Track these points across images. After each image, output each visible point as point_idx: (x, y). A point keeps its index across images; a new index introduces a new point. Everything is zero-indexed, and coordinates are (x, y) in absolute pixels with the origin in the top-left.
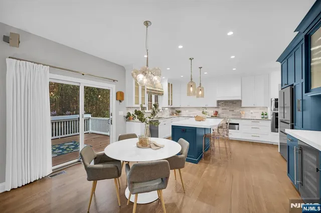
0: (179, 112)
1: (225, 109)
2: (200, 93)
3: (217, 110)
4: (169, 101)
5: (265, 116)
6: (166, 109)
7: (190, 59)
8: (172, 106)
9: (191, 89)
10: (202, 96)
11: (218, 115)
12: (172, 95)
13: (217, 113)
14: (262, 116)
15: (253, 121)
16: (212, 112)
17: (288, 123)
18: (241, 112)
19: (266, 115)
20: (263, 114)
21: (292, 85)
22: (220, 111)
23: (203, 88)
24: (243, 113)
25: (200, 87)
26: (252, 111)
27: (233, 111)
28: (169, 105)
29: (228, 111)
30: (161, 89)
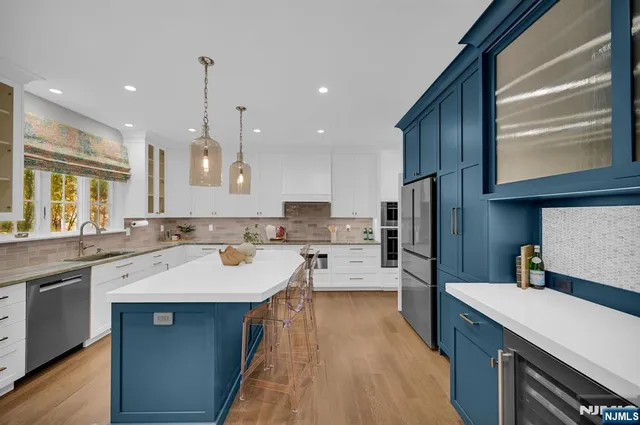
0: (189, 230)
1: (300, 222)
2: (241, 179)
3: (283, 224)
4: (151, 199)
5: (370, 236)
6: (139, 223)
7: (203, 59)
8: (162, 215)
9: (206, 163)
10: (246, 189)
11: (285, 237)
12: (162, 182)
13: (282, 231)
14: (365, 236)
15: (352, 247)
16: (271, 230)
17: (426, 258)
18: (330, 228)
19: (371, 233)
20: (365, 232)
21: (435, 175)
22: (289, 227)
23: (248, 166)
24: (334, 231)
25: (240, 162)
26: (348, 226)
27: (315, 225)
28: (151, 210)
29: (306, 226)
30: (120, 161)
